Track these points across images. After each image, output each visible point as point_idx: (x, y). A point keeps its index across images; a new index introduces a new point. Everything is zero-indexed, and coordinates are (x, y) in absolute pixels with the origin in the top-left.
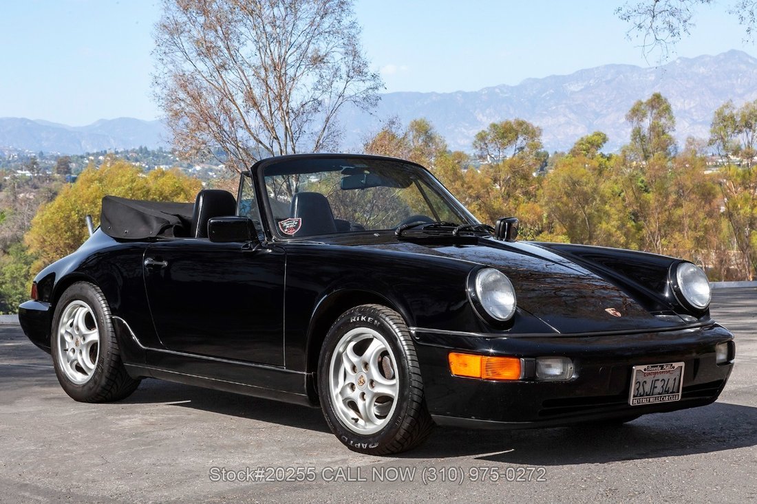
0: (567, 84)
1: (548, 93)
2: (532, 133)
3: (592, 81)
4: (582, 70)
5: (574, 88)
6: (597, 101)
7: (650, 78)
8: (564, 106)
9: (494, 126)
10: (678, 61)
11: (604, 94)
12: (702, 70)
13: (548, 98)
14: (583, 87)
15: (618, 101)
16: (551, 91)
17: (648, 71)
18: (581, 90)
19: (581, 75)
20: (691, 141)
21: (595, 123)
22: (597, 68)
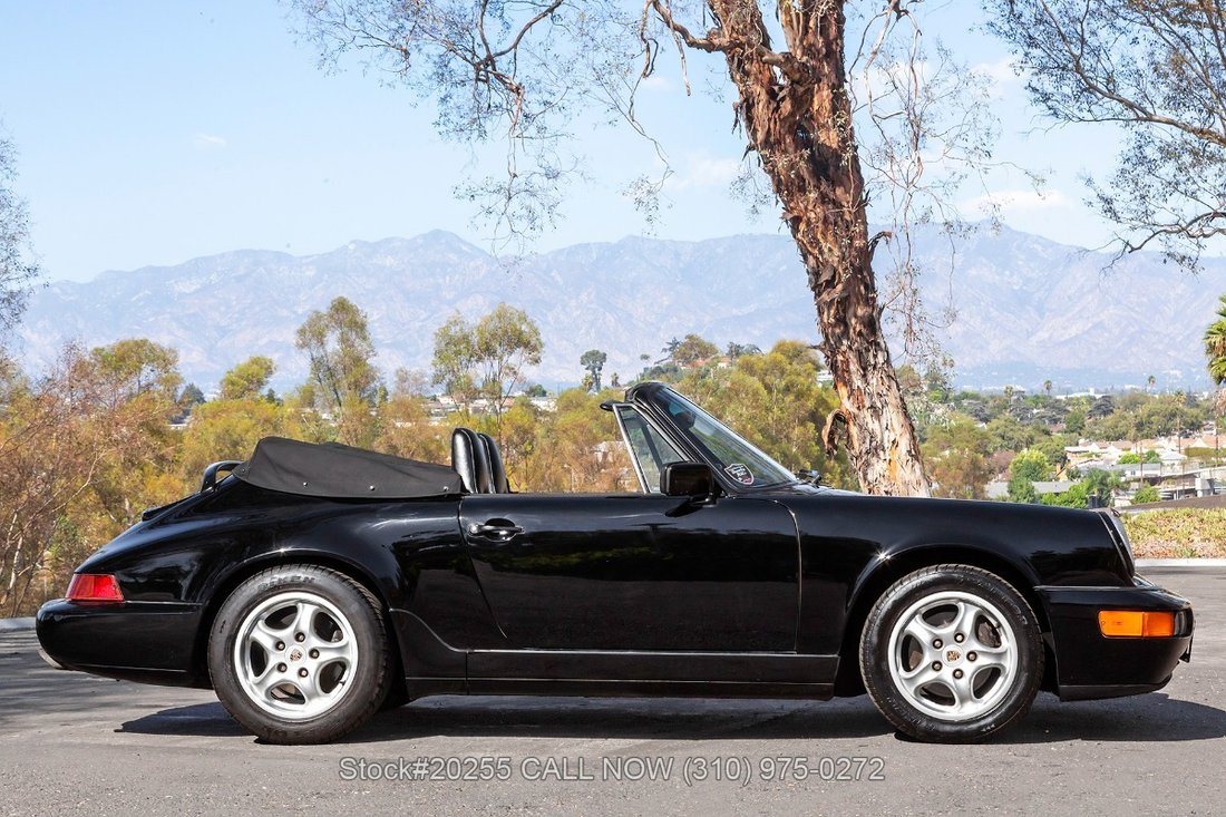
0: (173, 281)
1: (141, 295)
2: (163, 359)
3: (213, 277)
4: (196, 259)
5: (186, 287)
6: (223, 309)
7: (308, 273)
8: (167, 316)
9: (97, 352)
10: (351, 247)
11: (234, 298)
12: (389, 261)
13: (141, 304)
14: (199, 286)
15: (257, 309)
16: (147, 292)
17: (304, 261)
18: (196, 291)
19: (194, 268)
20: (403, 377)
21: (219, 344)
22: (223, 256)
